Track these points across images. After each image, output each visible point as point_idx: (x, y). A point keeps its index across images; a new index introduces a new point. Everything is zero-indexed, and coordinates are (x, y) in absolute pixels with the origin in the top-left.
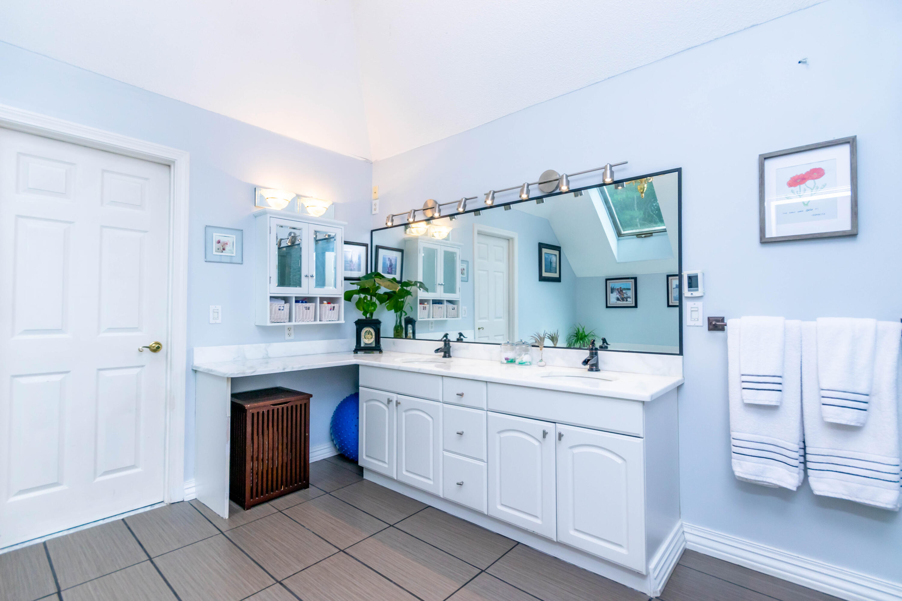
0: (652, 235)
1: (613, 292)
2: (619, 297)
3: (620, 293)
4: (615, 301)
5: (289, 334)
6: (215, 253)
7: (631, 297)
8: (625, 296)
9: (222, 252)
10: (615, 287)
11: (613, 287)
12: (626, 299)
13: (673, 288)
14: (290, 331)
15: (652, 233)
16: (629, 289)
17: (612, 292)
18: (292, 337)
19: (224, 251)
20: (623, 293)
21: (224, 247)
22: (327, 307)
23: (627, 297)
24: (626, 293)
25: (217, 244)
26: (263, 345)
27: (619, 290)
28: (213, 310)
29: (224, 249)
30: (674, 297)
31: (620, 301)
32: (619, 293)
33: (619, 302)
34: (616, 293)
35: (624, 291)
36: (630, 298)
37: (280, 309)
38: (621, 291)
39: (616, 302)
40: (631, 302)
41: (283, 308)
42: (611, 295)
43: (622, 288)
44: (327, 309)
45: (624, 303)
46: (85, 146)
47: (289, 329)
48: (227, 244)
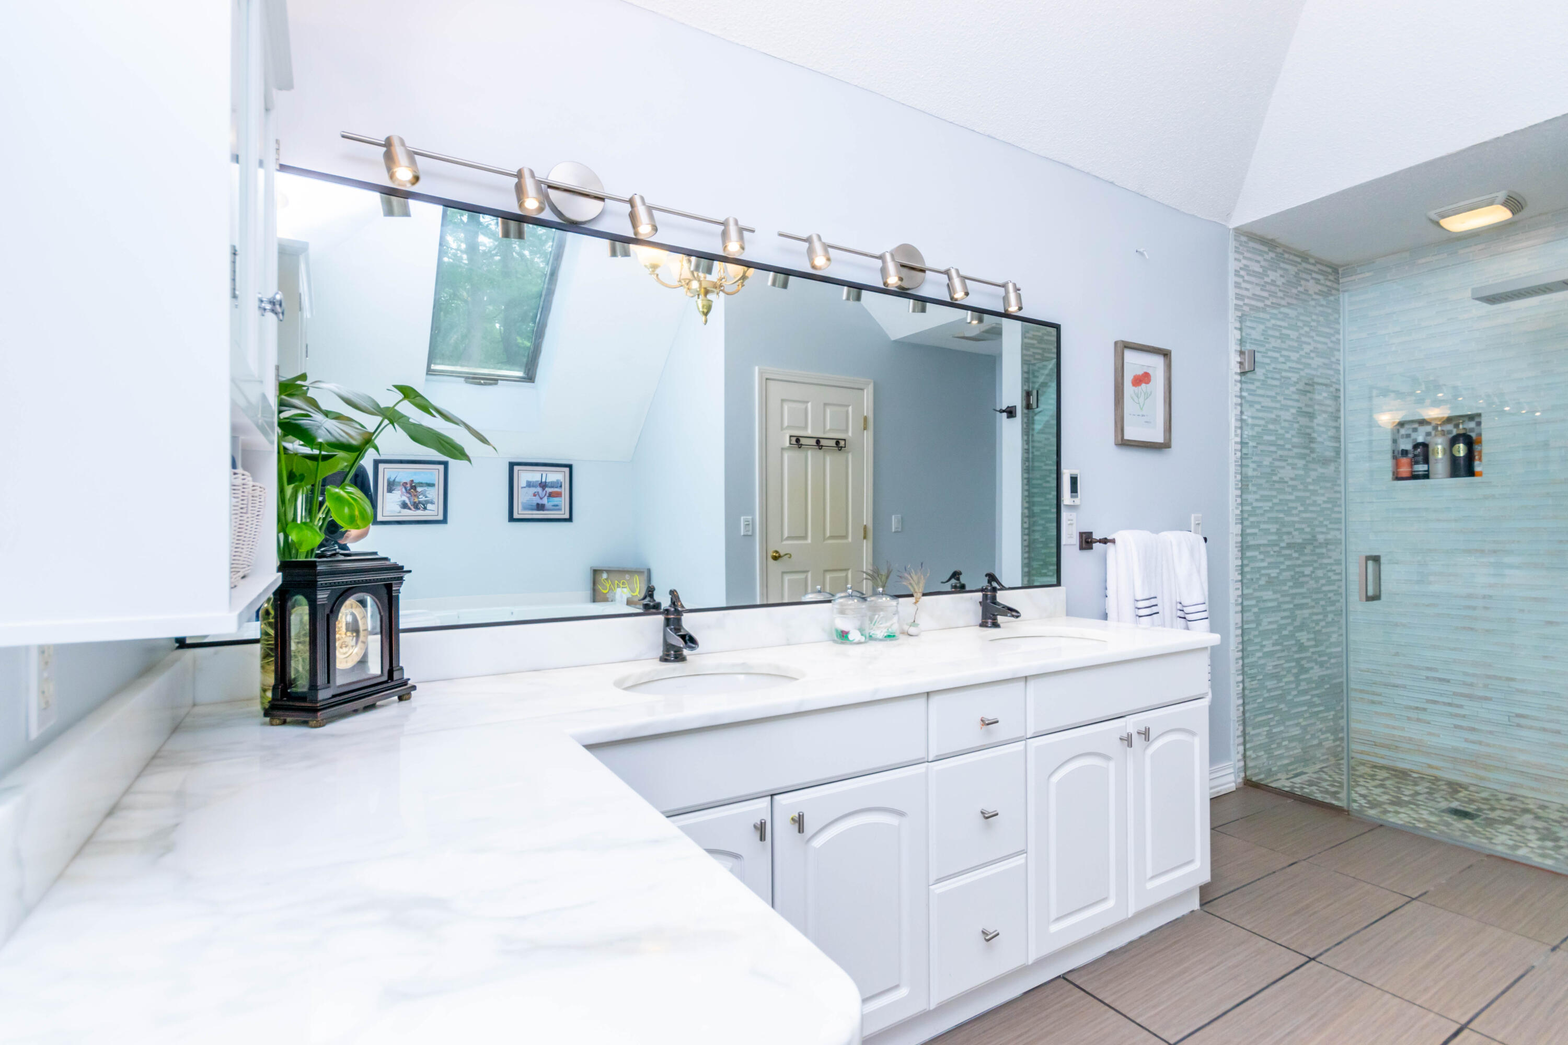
0: (496, 384)
1: (394, 490)
2: (407, 501)
3: (410, 493)
4: (398, 508)
7: (436, 501)
8: (422, 498)
10: (397, 480)
11: (394, 480)
12: (424, 505)
13: (522, 488)
15: (497, 380)
16: (431, 485)
17: (390, 490)
20: (417, 492)
23: (425, 501)
24: (423, 494)
27: (408, 486)
30: (522, 503)
31: (410, 509)
32: (408, 492)
33: (406, 512)
34: (400, 492)
35: (419, 489)
36: (432, 503)
38: (414, 488)
39: (400, 512)
40: (434, 511)
42: (388, 496)
43: (416, 481)
45: (419, 514)
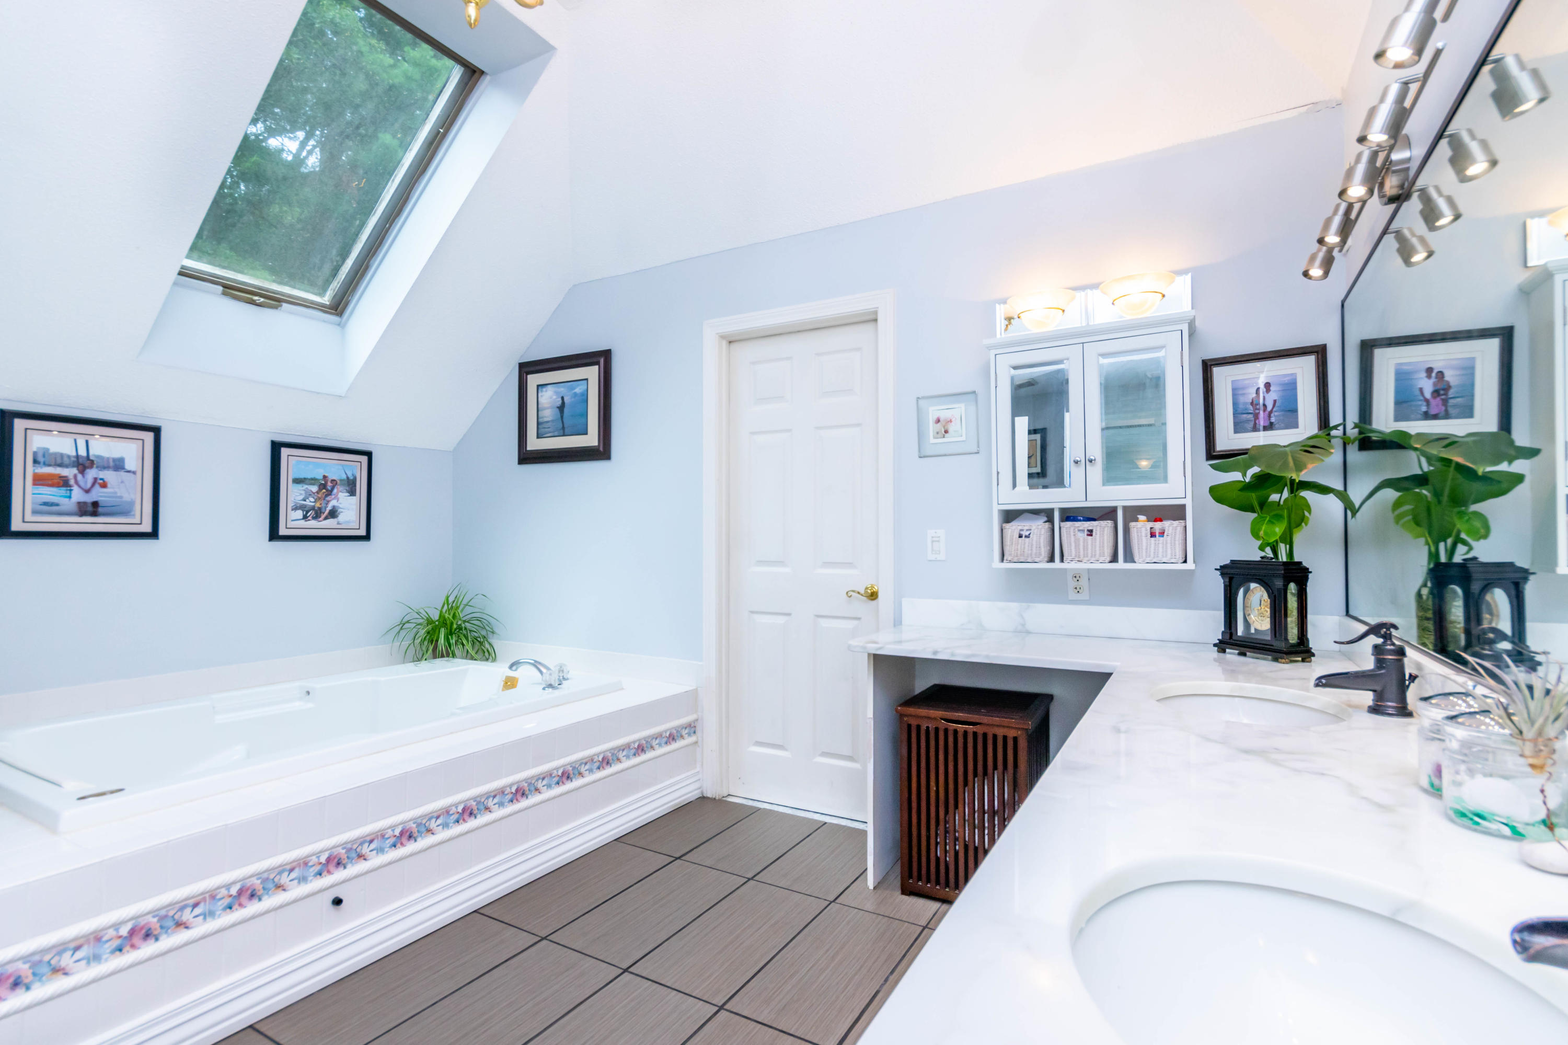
5: (1076, 588)
6: (932, 441)
9: (944, 437)
14: (1080, 583)
18: (1085, 595)
19: (947, 435)
21: (946, 427)
22: (1143, 529)
25: (935, 425)
26: (1014, 606)
28: (933, 537)
29: (946, 432)
37: (1020, 536)
41: (1027, 533)
44: (1143, 534)
46: (799, 331)
47: (1075, 577)
48: (951, 421)
